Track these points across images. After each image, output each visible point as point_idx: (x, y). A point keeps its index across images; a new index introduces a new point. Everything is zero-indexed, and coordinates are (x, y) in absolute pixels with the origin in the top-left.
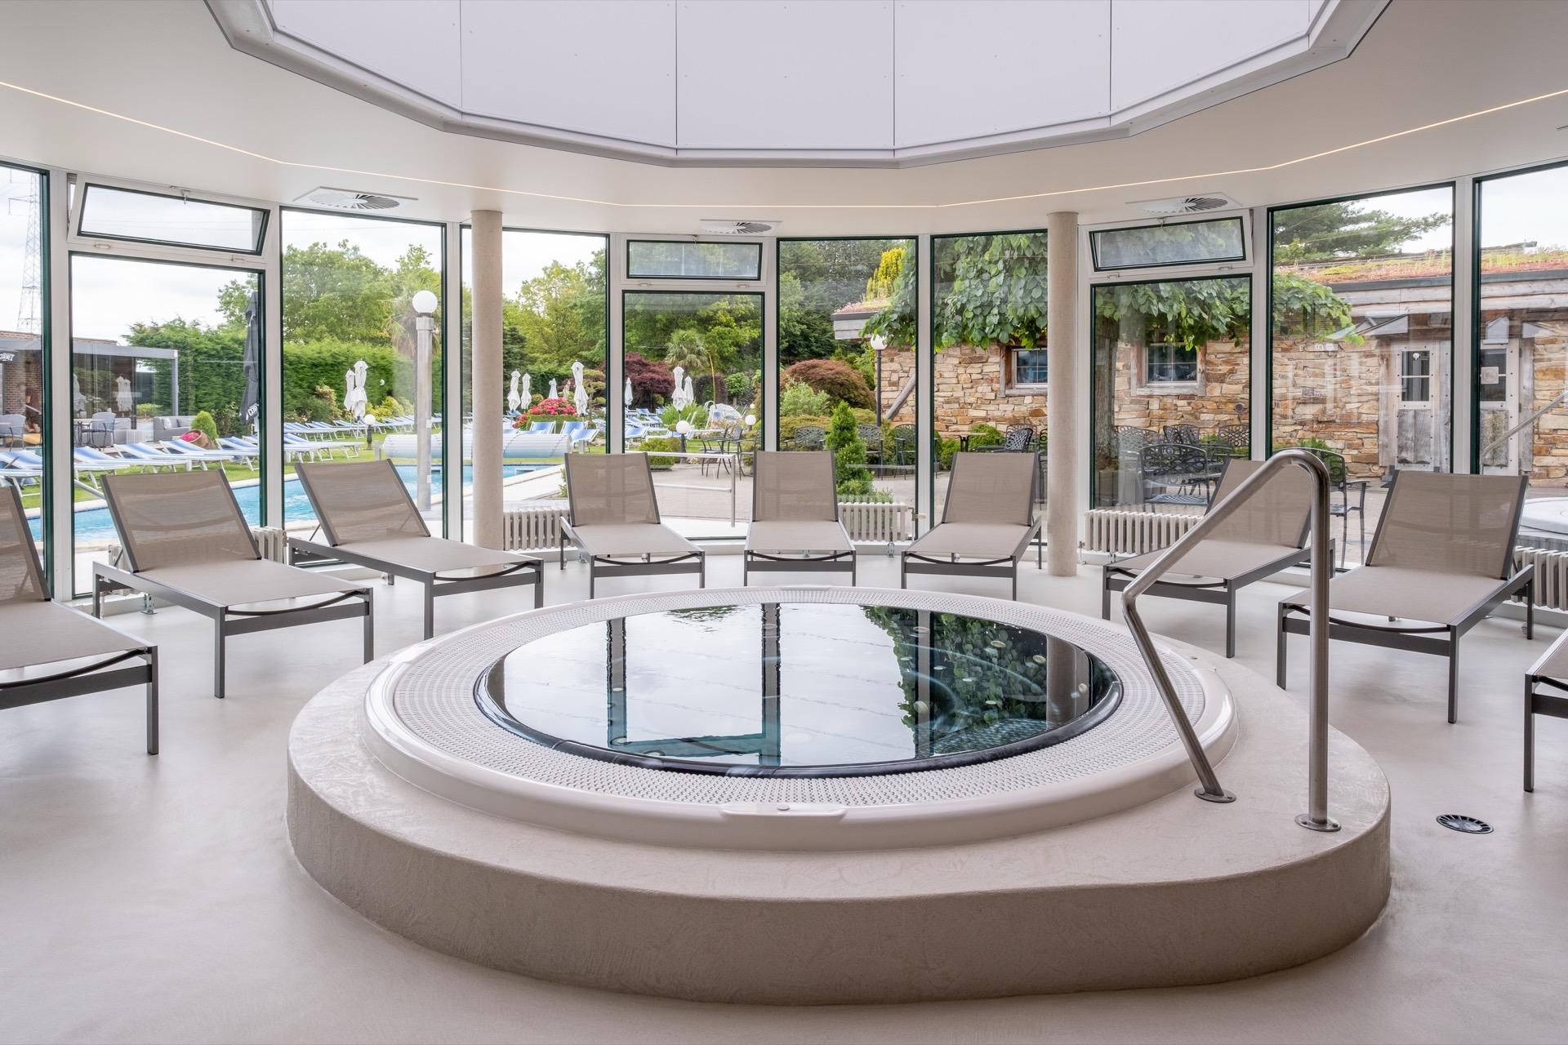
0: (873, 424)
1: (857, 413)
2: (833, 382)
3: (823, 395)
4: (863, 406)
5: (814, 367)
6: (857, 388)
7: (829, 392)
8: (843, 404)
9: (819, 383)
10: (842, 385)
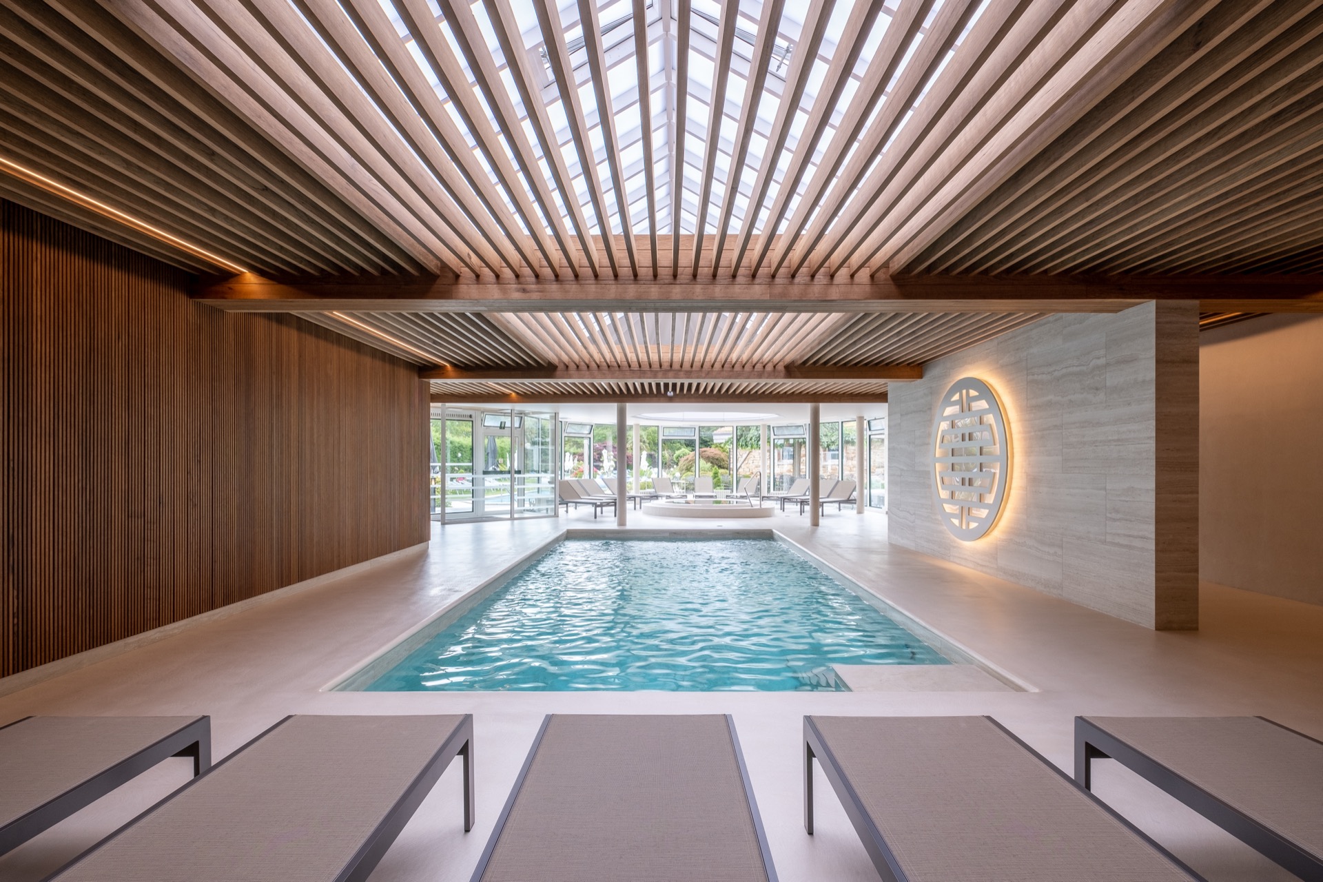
0: (728, 474)
1: (721, 471)
2: (713, 458)
3: (709, 464)
4: (724, 468)
5: (705, 451)
6: (724, 461)
7: (712, 463)
8: (716, 467)
9: (708, 459)
10: (717, 459)
